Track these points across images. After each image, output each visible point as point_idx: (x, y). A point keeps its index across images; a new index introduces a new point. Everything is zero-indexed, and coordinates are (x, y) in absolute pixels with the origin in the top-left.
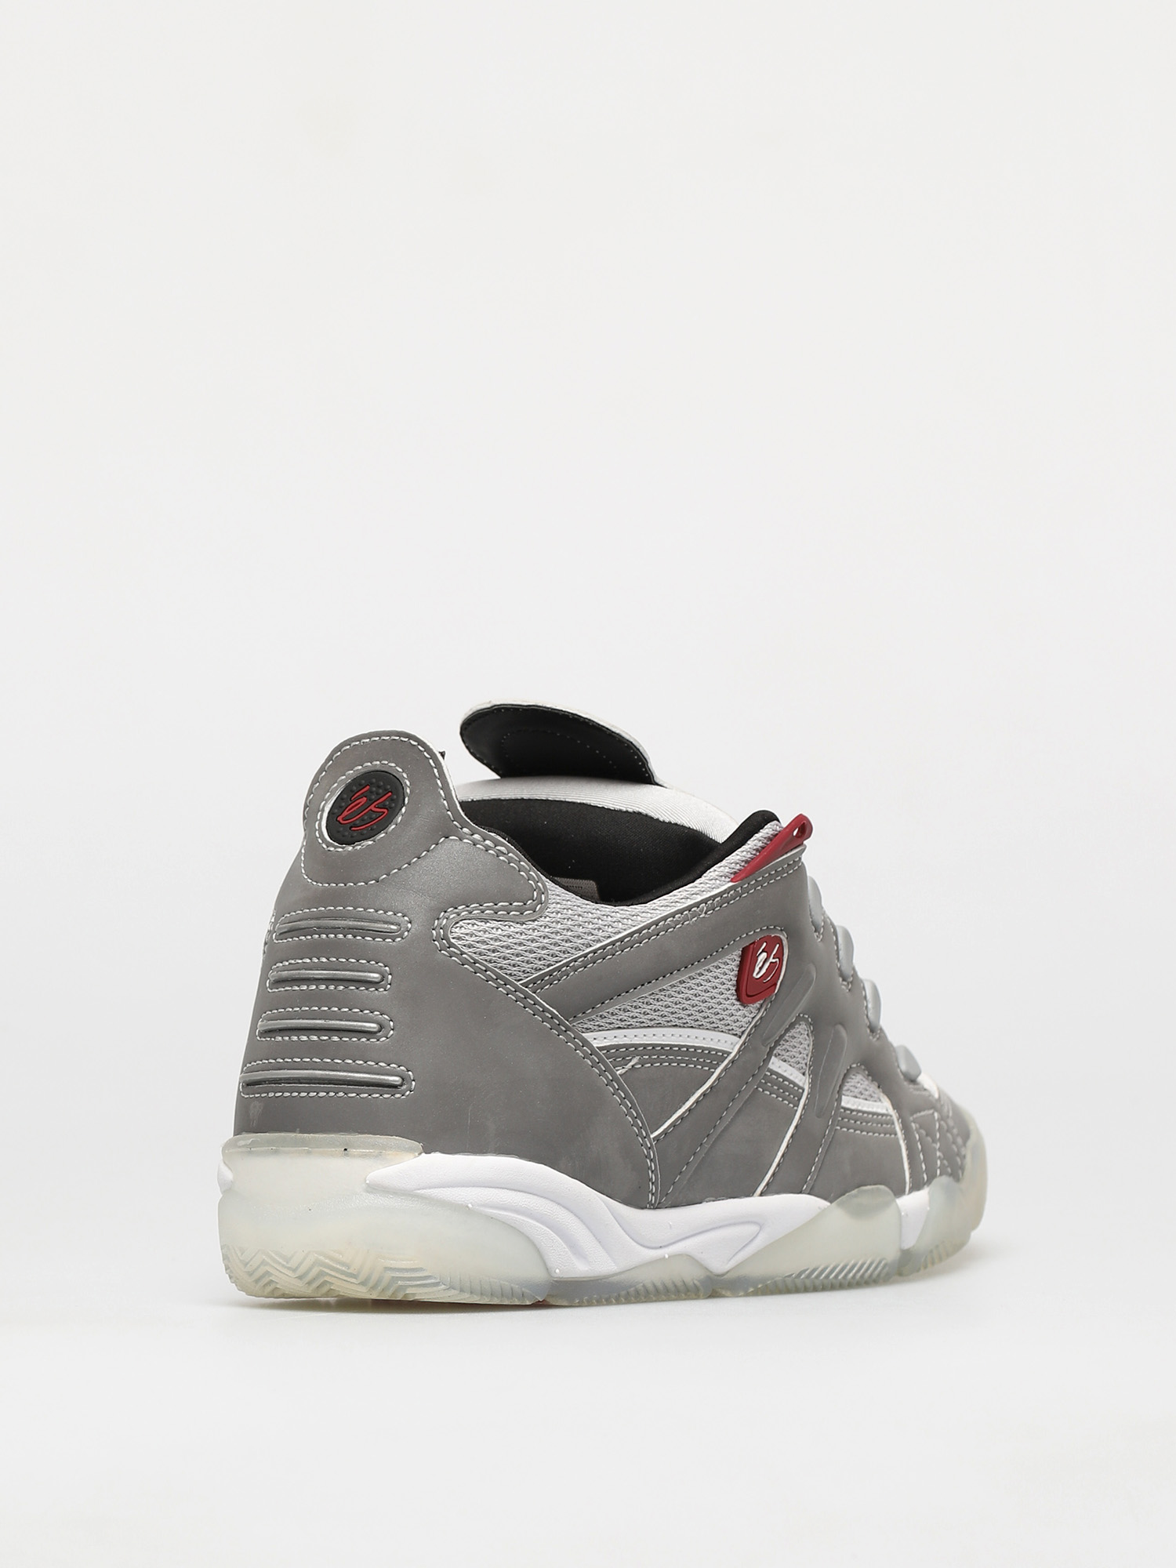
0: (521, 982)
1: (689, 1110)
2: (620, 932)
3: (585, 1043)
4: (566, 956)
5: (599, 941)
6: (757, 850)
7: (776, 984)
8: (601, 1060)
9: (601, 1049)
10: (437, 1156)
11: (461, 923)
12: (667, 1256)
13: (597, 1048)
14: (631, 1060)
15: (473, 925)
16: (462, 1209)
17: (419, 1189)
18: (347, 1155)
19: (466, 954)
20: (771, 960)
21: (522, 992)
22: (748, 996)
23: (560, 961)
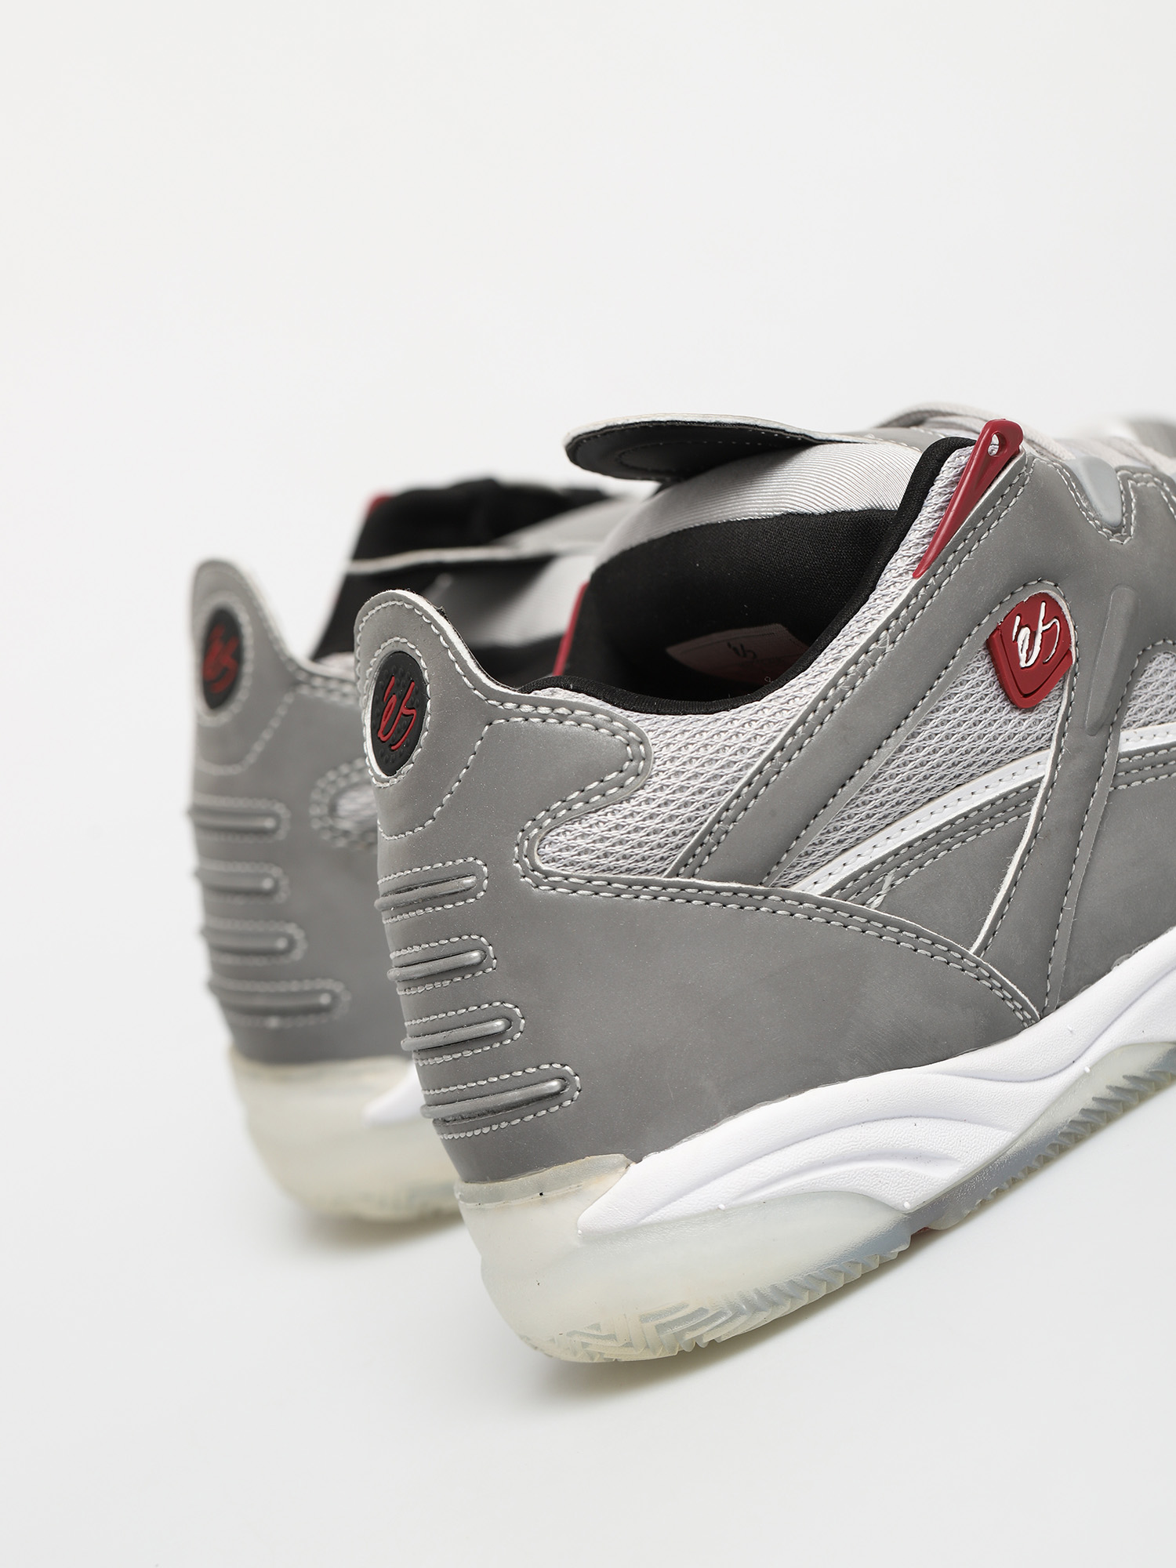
0: (666, 873)
1: (1014, 883)
2: (775, 737)
3: (801, 899)
4: (708, 811)
5: (748, 766)
6: (941, 509)
7: (1069, 652)
8: (836, 908)
9: (829, 894)
10: (652, 1161)
11: (549, 837)
12: (1088, 1070)
13: (822, 895)
14: (883, 881)
15: (564, 833)
16: (715, 1214)
17: (643, 1219)
18: (545, 1202)
19: (571, 876)
20: (1041, 628)
21: (673, 885)
22: (1026, 696)
23: (706, 821)
